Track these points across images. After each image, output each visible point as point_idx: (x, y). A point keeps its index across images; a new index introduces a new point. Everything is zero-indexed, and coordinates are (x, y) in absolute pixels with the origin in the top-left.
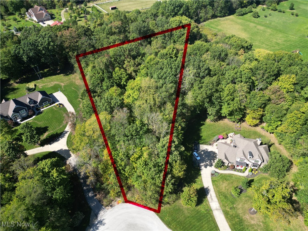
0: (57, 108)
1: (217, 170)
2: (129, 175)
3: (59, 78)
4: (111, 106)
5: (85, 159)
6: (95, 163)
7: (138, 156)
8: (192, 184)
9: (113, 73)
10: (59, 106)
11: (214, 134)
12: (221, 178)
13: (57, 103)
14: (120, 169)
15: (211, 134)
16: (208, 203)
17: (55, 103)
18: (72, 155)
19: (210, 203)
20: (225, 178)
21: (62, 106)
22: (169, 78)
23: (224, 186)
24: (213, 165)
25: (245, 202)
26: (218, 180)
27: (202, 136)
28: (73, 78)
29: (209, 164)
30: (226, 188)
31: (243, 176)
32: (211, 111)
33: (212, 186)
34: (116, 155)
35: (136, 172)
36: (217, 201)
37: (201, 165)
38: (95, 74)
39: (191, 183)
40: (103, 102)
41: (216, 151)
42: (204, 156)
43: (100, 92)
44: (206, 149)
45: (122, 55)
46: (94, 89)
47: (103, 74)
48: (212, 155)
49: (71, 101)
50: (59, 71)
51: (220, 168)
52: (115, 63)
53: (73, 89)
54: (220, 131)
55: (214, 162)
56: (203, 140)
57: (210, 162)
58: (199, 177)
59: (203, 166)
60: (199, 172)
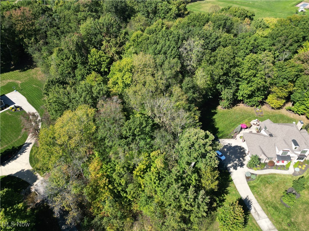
0: (11, 113)
1: (252, 171)
2: (133, 197)
3: (13, 75)
4: (92, 96)
5: (59, 183)
6: (76, 187)
7: (145, 167)
8: (224, 196)
9: (89, 56)
10: (15, 110)
11: (233, 124)
12: (261, 181)
13: (13, 106)
14: (119, 190)
15: (229, 123)
16: (254, 222)
17: (9, 106)
18: (39, 176)
19: (257, 222)
20: (266, 180)
21: (20, 109)
22: (171, 52)
23: (268, 192)
24: (244, 165)
25: (305, 212)
26: (257, 184)
27: (218, 128)
28: (33, 74)
29: (238, 163)
30: (272, 195)
31: (288, 174)
32: (226, 93)
33: (252, 194)
34: (109, 170)
35: (143, 191)
36: (267, 217)
37: (229, 167)
38: (63, 60)
39: (223, 195)
40: (79, 92)
41: (244, 145)
42: (228, 154)
43: (73, 83)
44: (229, 144)
45: (98, 34)
46: (64, 80)
47: (75, 58)
48: (239, 150)
49: (33, 102)
50: (13, 67)
51: (255, 168)
52: (88, 45)
53: (35, 86)
54: (239, 119)
55: (244, 160)
56: (221, 133)
57: (239, 161)
58: (230, 185)
59: (231, 168)
60: (228, 177)
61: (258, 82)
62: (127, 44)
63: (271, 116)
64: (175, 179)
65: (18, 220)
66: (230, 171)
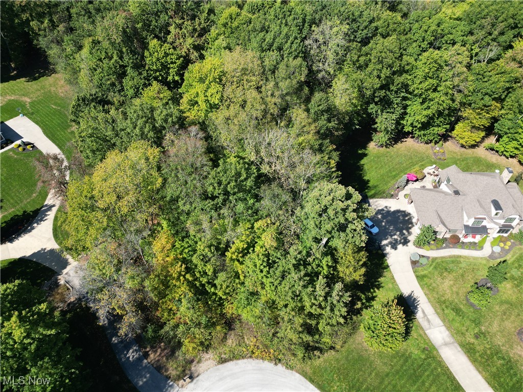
0: (18, 153)
1: (422, 252)
2: (225, 294)
3: (16, 88)
4: (154, 126)
5: (104, 271)
6: (133, 278)
8: (375, 292)
9: (146, 54)
10: (24, 149)
11: (394, 173)
12: (435, 268)
13: (18, 142)
15: (387, 172)
16: (421, 332)
17: (12, 142)
18: (70, 260)
19: (427, 332)
20: (443, 267)
21: (32, 147)
23: (446, 285)
24: (409, 241)
25: (505, 317)
26: (430, 272)
27: (368, 181)
28: (51, 85)
29: (399, 239)
30: (452, 290)
31: (481, 256)
33: (420, 288)
34: (186, 251)
36: (442, 324)
37: (384, 245)
38: (100, 60)
39: (372, 290)
40: (131, 119)
41: (410, 209)
42: (383, 224)
43: (119, 101)
44: (386, 207)
45: (161, 12)
46: (105, 97)
47: (121, 58)
48: (401, 218)
49: (53, 136)
50: (15, 72)
51: (427, 247)
52: (145, 33)
53: (54, 107)
54: (405, 165)
55: (410, 233)
56: (373, 189)
57: (402, 236)
58: (385, 274)
59: (388, 246)
60: (383, 261)
61: (440, 100)
62: (214, 32)
63: (459, 160)
64: (294, 265)
65: (41, 330)
66: (385, 252)
